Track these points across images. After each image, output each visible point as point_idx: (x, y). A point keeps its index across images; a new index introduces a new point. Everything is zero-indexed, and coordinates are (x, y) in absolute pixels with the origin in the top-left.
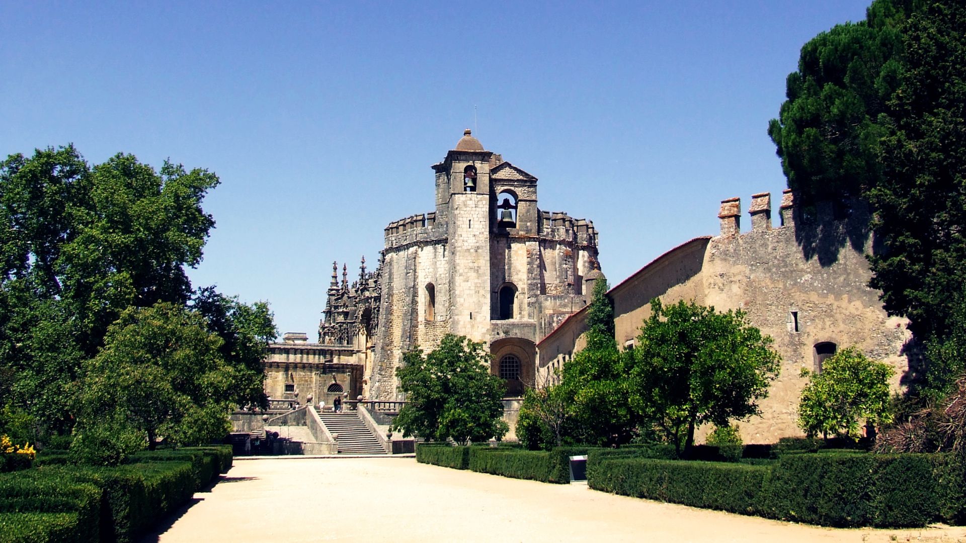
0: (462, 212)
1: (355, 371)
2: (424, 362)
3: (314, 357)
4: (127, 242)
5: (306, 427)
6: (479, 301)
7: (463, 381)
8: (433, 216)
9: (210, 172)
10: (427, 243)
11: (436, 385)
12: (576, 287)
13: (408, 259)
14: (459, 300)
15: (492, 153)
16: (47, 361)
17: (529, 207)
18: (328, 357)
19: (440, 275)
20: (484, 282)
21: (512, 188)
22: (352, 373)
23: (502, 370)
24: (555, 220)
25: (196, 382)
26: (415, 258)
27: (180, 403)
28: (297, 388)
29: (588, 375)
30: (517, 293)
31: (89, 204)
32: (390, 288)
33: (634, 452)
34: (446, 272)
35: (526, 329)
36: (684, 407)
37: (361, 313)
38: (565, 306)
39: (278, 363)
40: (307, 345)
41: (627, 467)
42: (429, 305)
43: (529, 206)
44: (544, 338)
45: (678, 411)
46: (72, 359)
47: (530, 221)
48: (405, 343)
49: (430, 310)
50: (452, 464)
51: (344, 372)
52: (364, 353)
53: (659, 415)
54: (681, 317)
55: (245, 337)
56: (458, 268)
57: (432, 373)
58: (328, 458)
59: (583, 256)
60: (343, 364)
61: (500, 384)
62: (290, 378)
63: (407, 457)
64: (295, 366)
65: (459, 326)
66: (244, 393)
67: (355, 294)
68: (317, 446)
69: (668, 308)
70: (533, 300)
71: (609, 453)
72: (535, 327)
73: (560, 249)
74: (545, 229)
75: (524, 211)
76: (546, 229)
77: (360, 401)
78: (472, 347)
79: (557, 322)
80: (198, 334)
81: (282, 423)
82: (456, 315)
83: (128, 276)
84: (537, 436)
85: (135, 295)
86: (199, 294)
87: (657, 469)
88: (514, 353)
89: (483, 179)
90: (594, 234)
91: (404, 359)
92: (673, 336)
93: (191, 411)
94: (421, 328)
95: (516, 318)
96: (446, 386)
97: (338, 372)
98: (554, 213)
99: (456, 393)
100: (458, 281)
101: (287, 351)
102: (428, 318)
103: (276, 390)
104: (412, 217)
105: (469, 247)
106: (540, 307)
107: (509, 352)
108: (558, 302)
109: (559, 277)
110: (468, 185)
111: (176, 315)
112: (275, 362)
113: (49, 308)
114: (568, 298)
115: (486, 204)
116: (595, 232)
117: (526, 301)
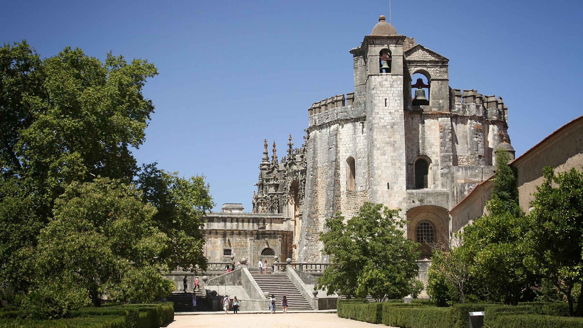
0: (378, 92)
1: (285, 237)
2: (345, 228)
3: (249, 225)
4: (77, 125)
5: (242, 286)
6: (396, 173)
7: (381, 244)
8: (352, 96)
9: (149, 63)
10: (347, 121)
11: (356, 249)
12: (486, 158)
13: (330, 135)
14: (378, 172)
15: (405, 37)
16: (12, 231)
17: (441, 86)
18: (261, 224)
19: (360, 149)
20: (400, 155)
21: (425, 69)
22: (283, 238)
23: (418, 235)
24: (466, 97)
25: (134, 247)
26: (336, 135)
27: (120, 265)
28: (234, 251)
29: (487, 238)
30: (431, 165)
31: (43, 94)
32: (315, 162)
33: (529, 309)
34: (365, 147)
35: (440, 198)
36: (576, 268)
37: (289, 185)
38: (476, 176)
39: (216, 230)
40: (242, 215)
41: (520, 322)
42: (350, 176)
43: (441, 84)
44: (456, 205)
45: (569, 272)
46: (33, 229)
47: (442, 99)
48: (329, 211)
49: (351, 181)
50: (368, 319)
51: (275, 238)
52: (293, 220)
53: (551, 275)
54: (572, 183)
55: (184, 208)
56: (375, 142)
57: (352, 238)
58: (261, 313)
59: (493, 130)
60: (275, 231)
61: (415, 247)
62: (227, 243)
63: (331, 312)
64: (232, 233)
65: (378, 196)
66: (185, 257)
67: (284, 168)
68: (250, 303)
69: (560, 176)
70: (446, 171)
71: (504, 310)
72: (448, 195)
73: (470, 123)
74: (456, 106)
75: (436, 90)
76: (458, 106)
77: (289, 263)
78: (388, 214)
79: (469, 190)
80: (134, 205)
81: (219, 282)
82: (375, 185)
83: (79, 156)
84: (445, 294)
85: (86, 171)
86: (143, 171)
87: (546, 325)
88: (429, 219)
89: (398, 60)
90: (504, 109)
91: (327, 225)
92: (564, 201)
93: (129, 272)
94: (343, 198)
95: (431, 187)
96: (365, 250)
97: (270, 237)
98: (465, 91)
99: (374, 255)
100: (376, 154)
101: (224, 220)
102: (349, 188)
103: (216, 254)
104: (333, 98)
105: (386, 124)
106: (453, 177)
107: (424, 219)
108: (469, 172)
109: (470, 149)
110: (383, 67)
111: (114, 189)
112: (214, 230)
113: (11, 185)
114: (479, 169)
115: (400, 84)
116: (505, 107)
117: (439, 172)
